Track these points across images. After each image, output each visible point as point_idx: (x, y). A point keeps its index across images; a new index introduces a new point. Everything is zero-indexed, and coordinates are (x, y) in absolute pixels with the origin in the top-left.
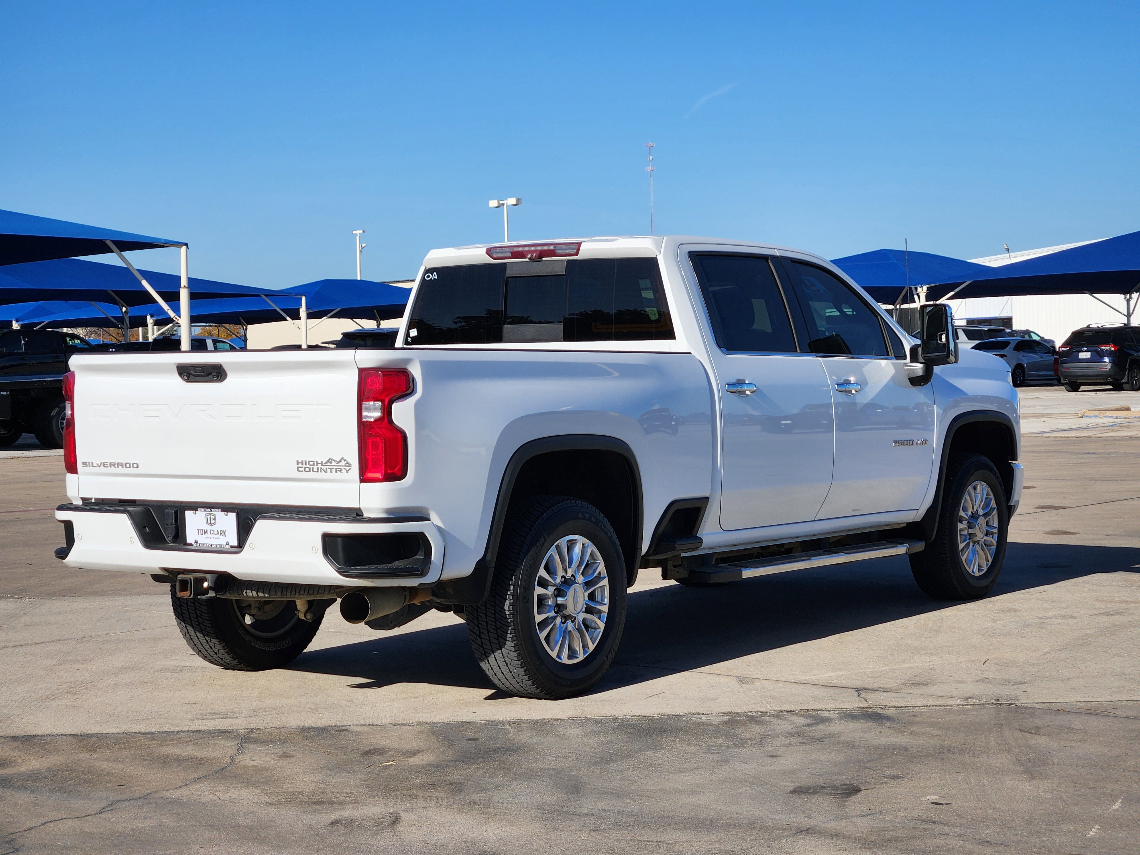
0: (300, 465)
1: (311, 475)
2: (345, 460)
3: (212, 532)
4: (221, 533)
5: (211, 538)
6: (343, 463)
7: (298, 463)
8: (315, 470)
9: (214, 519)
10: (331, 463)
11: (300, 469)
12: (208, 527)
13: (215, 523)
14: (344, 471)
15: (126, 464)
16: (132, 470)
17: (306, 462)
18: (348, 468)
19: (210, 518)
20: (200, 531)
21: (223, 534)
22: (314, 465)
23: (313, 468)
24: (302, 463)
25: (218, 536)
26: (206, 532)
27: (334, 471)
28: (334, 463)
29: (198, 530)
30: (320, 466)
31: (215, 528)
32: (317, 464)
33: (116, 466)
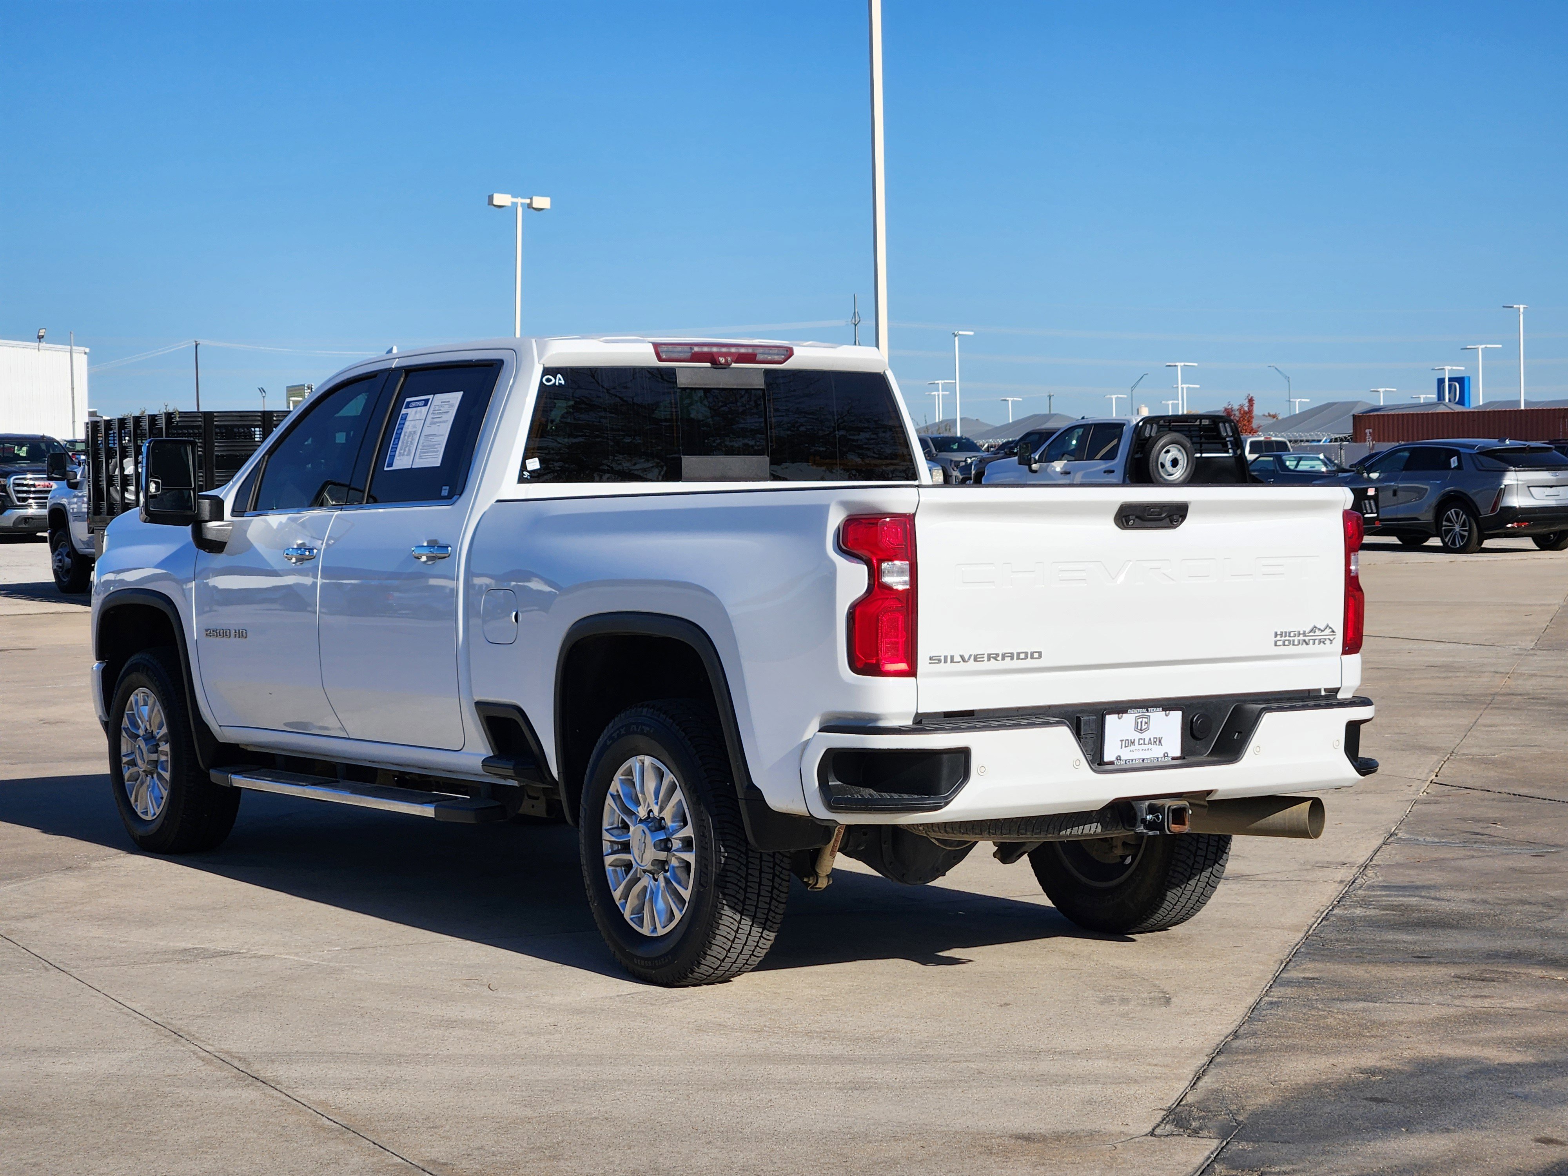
0: (1278, 638)
1: (1291, 649)
2: (1330, 628)
3: (1141, 742)
4: (1155, 742)
5: (1139, 750)
6: (1328, 631)
7: (1276, 635)
8: (1296, 643)
9: (1146, 723)
10: (1315, 632)
11: (1278, 643)
12: (1136, 736)
13: (1148, 728)
14: (1328, 642)
15: (1019, 654)
16: (1029, 663)
17: (1286, 633)
18: (1331, 638)
19: (1142, 722)
20: (1124, 742)
21: (1157, 743)
22: (1295, 636)
23: (1294, 641)
24: (1281, 635)
25: (1150, 746)
26: (1133, 743)
27: (1317, 642)
28: (1318, 633)
29: (1122, 741)
30: (1301, 637)
31: (1146, 735)
32: (1299, 634)
33: (999, 658)
